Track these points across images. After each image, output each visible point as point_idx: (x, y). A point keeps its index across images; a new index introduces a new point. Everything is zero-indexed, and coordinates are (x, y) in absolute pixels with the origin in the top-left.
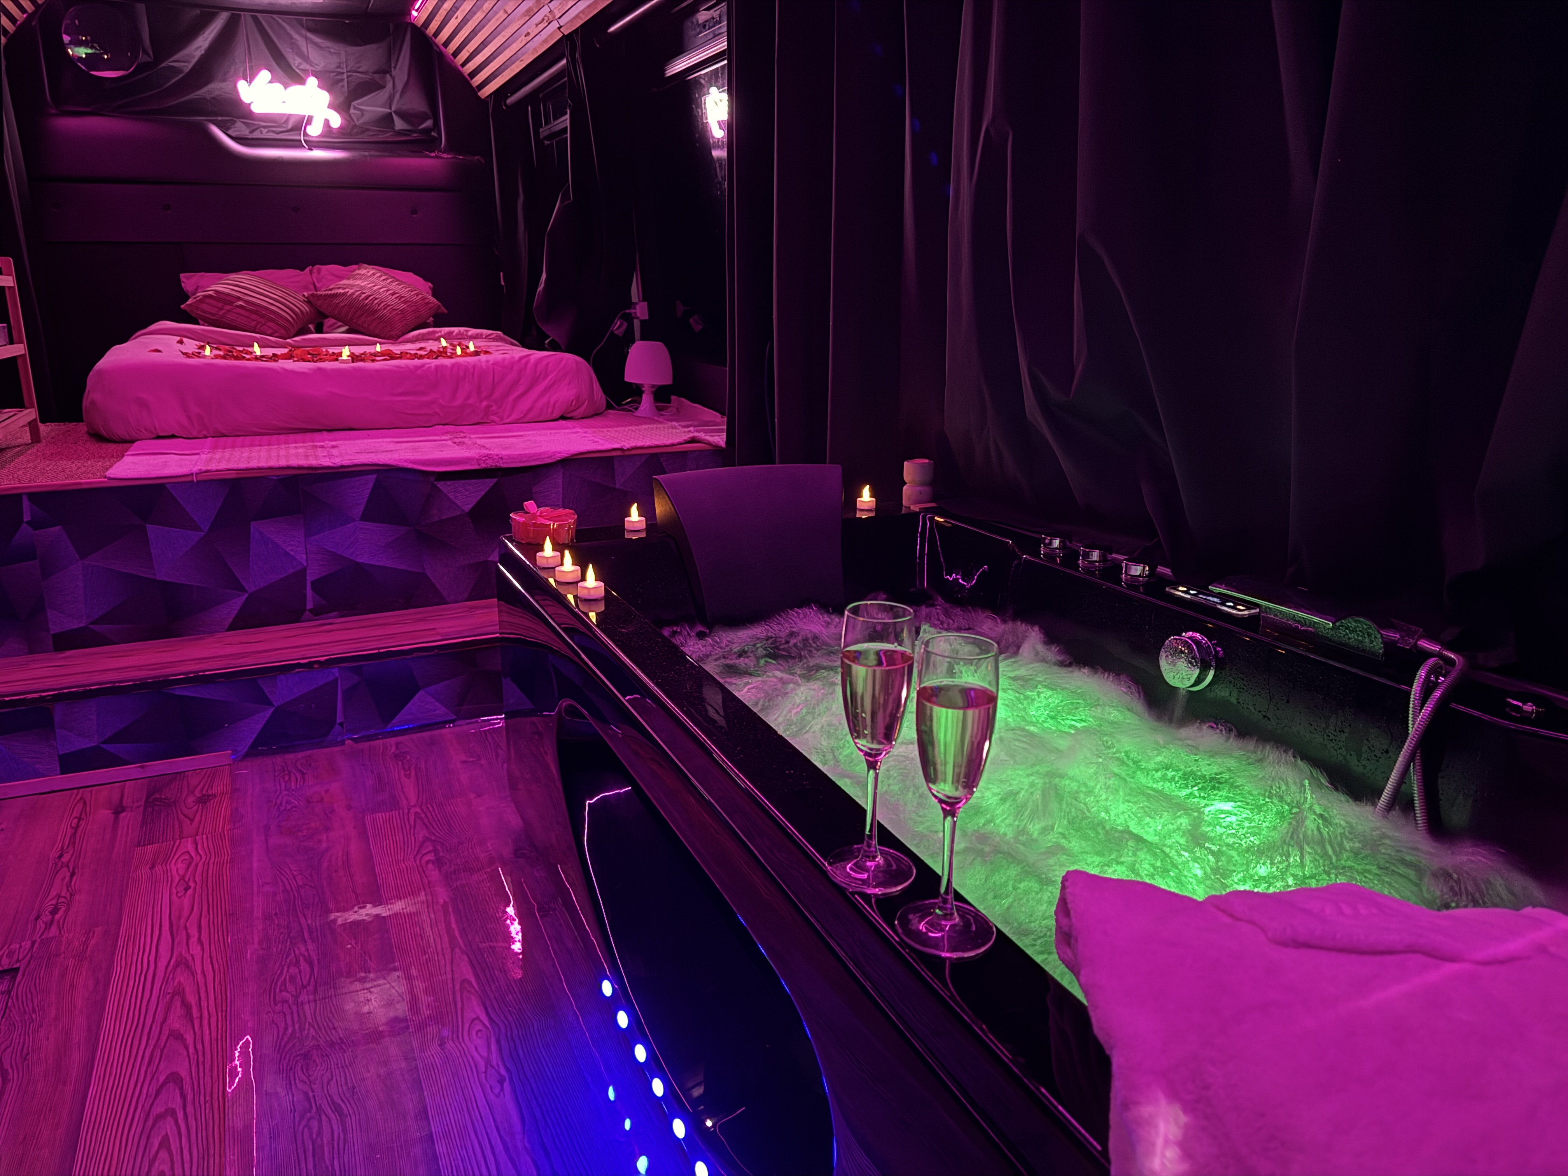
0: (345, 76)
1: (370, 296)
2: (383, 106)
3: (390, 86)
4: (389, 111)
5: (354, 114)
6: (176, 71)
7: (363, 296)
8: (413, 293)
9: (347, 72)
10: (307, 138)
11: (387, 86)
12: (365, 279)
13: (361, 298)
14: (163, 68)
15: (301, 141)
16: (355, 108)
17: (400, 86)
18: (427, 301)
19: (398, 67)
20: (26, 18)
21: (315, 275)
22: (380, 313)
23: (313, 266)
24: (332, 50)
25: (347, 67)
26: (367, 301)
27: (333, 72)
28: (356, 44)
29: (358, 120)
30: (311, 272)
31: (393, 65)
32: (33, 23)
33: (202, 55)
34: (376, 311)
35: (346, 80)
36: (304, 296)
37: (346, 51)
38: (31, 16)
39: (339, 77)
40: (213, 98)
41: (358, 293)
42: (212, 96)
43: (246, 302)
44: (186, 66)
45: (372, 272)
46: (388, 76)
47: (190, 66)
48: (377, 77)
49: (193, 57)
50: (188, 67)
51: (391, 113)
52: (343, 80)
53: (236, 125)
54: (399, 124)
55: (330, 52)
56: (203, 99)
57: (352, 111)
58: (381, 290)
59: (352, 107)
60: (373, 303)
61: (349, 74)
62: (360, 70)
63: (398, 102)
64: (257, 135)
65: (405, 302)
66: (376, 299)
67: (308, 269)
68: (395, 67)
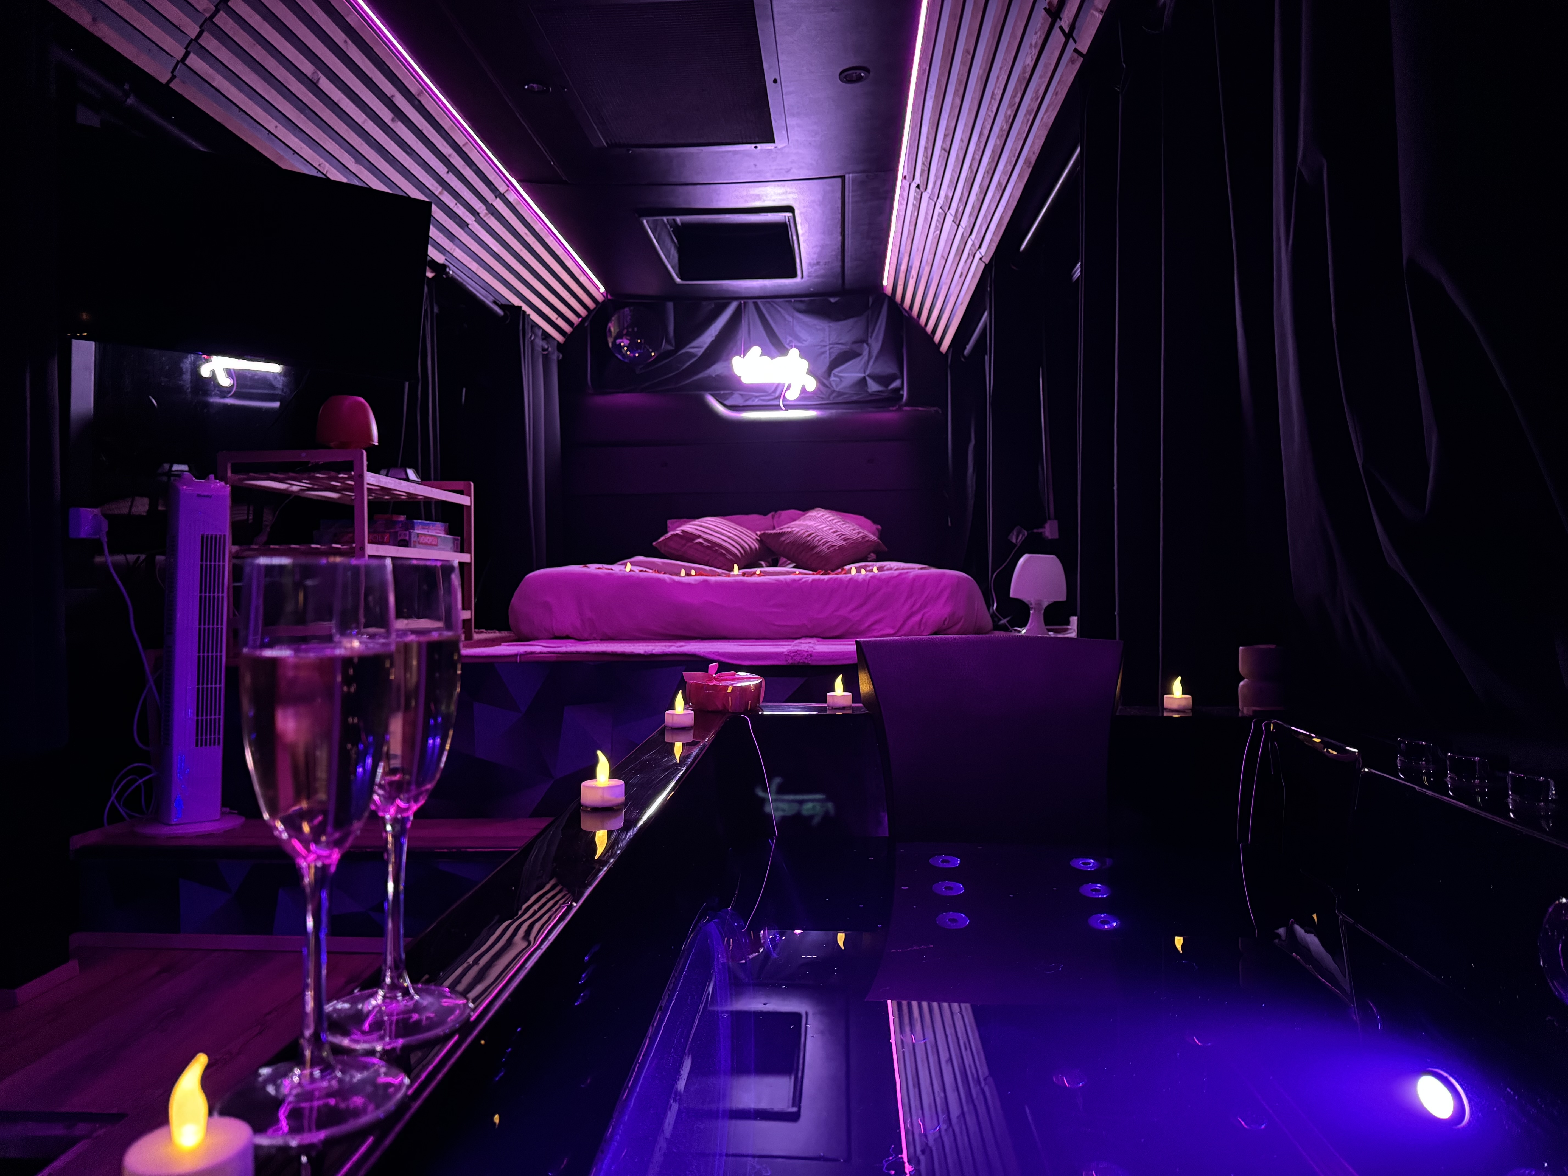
0: (827, 348)
1: (813, 533)
2: (859, 372)
3: (866, 353)
4: (863, 375)
5: (834, 381)
6: (690, 355)
7: (807, 534)
8: (854, 532)
9: (830, 344)
10: (785, 403)
11: (864, 354)
12: (814, 520)
13: (804, 536)
14: (681, 354)
15: (780, 405)
16: (835, 376)
17: (875, 352)
18: (867, 539)
19: (873, 337)
20: (581, 321)
21: (776, 520)
22: (818, 549)
23: (776, 511)
24: (818, 327)
25: (829, 340)
26: (809, 538)
27: (818, 345)
28: (838, 320)
29: (837, 386)
30: (773, 517)
31: (870, 335)
32: (586, 324)
33: (713, 341)
34: (816, 547)
35: (828, 352)
36: (757, 534)
37: (830, 327)
38: (584, 320)
39: (823, 350)
40: (717, 376)
41: (803, 531)
42: (717, 374)
43: (706, 540)
44: (699, 351)
45: (822, 513)
46: (865, 345)
47: (702, 351)
48: (855, 347)
49: (705, 343)
50: (700, 352)
51: (864, 377)
52: (826, 352)
53: (734, 396)
54: (873, 387)
55: (816, 328)
56: (710, 377)
57: (832, 378)
58: (825, 529)
59: (832, 375)
60: (813, 540)
61: (831, 346)
62: (840, 342)
63: (872, 367)
64: (749, 403)
65: (845, 540)
66: (818, 536)
67: (770, 515)
68: (871, 337)
